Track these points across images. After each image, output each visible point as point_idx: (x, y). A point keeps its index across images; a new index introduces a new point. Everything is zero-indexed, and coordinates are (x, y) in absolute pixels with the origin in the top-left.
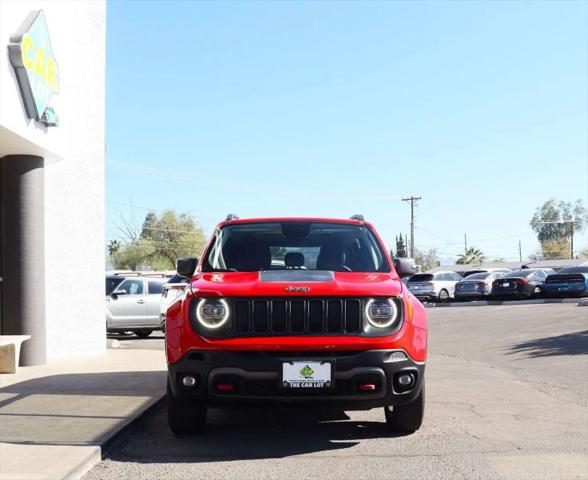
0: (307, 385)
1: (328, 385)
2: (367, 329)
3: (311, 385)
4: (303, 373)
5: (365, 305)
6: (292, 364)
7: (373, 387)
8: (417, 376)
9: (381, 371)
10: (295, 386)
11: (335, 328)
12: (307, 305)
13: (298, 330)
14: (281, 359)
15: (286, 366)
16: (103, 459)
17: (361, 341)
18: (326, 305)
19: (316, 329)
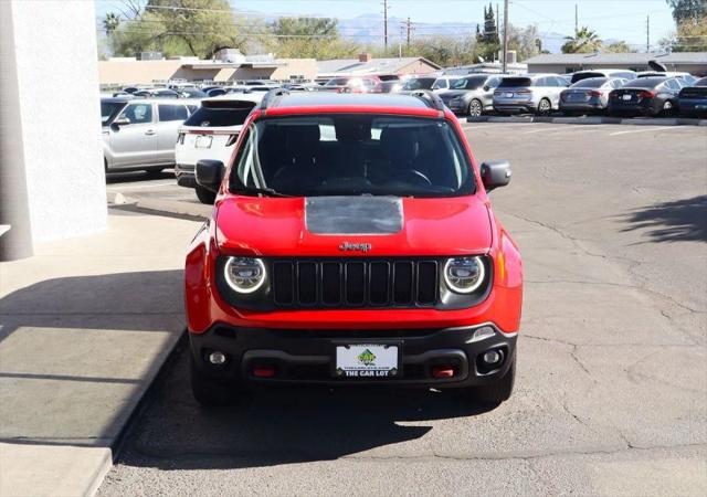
0: (367, 374)
1: (394, 373)
2: (446, 298)
3: (372, 374)
4: (362, 358)
5: (444, 266)
6: (348, 348)
7: (451, 372)
8: (508, 352)
9: (462, 354)
10: (352, 374)
11: (404, 298)
12: (368, 269)
13: (356, 301)
14: (333, 341)
15: (340, 350)
16: (115, 463)
17: (439, 316)
18: (392, 269)
19: (380, 300)
